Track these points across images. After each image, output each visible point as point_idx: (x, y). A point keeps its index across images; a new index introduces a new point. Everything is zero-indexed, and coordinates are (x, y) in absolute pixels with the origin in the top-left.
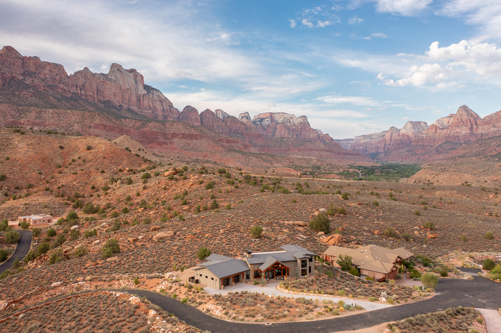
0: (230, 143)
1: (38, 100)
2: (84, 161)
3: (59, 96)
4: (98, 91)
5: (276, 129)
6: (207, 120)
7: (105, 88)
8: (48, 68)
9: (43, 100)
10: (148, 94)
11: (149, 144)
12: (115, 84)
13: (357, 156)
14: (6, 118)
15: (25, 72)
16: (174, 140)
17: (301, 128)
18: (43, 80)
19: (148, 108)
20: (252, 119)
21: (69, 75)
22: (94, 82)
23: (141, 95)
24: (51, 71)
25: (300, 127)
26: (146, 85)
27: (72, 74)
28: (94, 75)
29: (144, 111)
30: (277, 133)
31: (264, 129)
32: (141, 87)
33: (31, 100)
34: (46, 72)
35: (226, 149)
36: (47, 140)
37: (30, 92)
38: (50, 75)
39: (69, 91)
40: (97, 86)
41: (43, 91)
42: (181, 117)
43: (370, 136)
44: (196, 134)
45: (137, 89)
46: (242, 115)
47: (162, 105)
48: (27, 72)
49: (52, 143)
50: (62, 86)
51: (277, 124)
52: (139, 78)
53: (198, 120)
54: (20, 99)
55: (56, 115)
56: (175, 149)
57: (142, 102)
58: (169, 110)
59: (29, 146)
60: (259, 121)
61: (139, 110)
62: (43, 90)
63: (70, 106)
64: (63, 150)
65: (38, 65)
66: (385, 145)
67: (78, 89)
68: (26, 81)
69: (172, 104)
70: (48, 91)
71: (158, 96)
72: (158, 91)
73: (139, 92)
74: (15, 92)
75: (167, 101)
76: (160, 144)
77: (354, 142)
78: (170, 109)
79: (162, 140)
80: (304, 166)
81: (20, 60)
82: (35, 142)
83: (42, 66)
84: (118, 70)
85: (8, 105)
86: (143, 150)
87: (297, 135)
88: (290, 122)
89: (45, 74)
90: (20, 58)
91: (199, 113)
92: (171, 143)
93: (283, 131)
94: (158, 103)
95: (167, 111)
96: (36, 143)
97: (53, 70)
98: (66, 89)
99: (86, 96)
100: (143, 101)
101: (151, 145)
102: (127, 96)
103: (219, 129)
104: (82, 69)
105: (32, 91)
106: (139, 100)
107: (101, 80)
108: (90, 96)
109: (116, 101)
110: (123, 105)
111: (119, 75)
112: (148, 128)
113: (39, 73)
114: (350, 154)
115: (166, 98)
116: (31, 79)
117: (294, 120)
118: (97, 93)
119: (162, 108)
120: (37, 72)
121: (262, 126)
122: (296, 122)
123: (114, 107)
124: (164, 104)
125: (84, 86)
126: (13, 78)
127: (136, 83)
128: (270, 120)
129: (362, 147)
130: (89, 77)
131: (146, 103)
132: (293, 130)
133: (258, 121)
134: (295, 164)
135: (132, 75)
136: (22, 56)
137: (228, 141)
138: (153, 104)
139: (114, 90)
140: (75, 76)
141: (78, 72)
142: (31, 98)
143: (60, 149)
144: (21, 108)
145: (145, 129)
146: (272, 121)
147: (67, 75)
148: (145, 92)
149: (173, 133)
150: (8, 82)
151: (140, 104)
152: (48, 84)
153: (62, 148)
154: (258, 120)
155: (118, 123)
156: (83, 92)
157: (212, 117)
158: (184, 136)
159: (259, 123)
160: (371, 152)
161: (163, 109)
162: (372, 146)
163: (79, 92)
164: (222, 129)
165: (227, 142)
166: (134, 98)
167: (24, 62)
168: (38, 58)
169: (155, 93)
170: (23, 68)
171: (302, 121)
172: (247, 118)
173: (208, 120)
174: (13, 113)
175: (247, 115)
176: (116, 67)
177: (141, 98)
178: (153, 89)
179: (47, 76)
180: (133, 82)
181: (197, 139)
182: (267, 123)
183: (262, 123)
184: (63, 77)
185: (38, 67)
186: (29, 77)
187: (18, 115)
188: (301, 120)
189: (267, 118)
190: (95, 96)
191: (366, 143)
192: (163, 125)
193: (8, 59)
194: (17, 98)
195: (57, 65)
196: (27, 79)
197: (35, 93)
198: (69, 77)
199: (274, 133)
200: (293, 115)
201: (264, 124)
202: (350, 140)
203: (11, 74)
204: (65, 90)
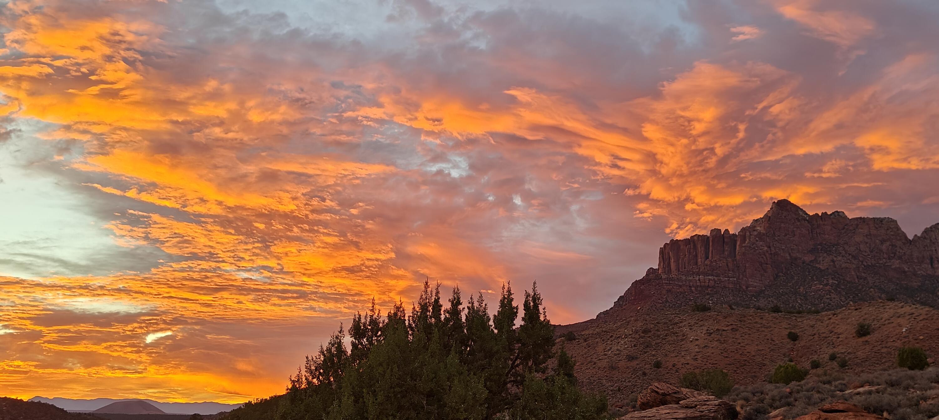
1: (843, 298)
2: (843, 365)
8: (863, 230)
9: (854, 297)
15: (816, 245)
18: (853, 256)
21: (911, 237)
24: (870, 235)
27: (919, 235)
33: (828, 301)
34: (860, 239)
36: (760, 321)
37: (827, 285)
38: (868, 245)
39: (915, 274)
41: (856, 280)
48: (821, 244)
49: (770, 327)
50: (896, 263)
54: (807, 300)
59: (712, 336)
62: (855, 277)
64: (797, 342)
65: (841, 227)
68: (819, 263)
70: (865, 279)
74: (799, 288)
81: (806, 223)
82: (728, 326)
83: (851, 228)
89: (858, 244)
90: (805, 220)
96: (730, 328)
97: (874, 232)
98: (907, 269)
105: (831, 281)
113: (845, 243)
116: (829, 259)
120: (840, 241)
126: (794, 260)
140: (925, 238)
141: (931, 228)
142: (828, 296)
143: (788, 340)
147: (906, 237)
150: (784, 270)
152: (865, 264)
153: (793, 337)
167: (812, 225)
168: (840, 214)
170: (812, 238)
179: (862, 247)
184: (899, 243)
185: (843, 231)
186: (825, 255)
193: (782, 225)
194: (801, 300)
195: (881, 220)
196: (821, 259)
197: (837, 286)
198: (911, 242)
203: (790, 254)
204: (904, 272)
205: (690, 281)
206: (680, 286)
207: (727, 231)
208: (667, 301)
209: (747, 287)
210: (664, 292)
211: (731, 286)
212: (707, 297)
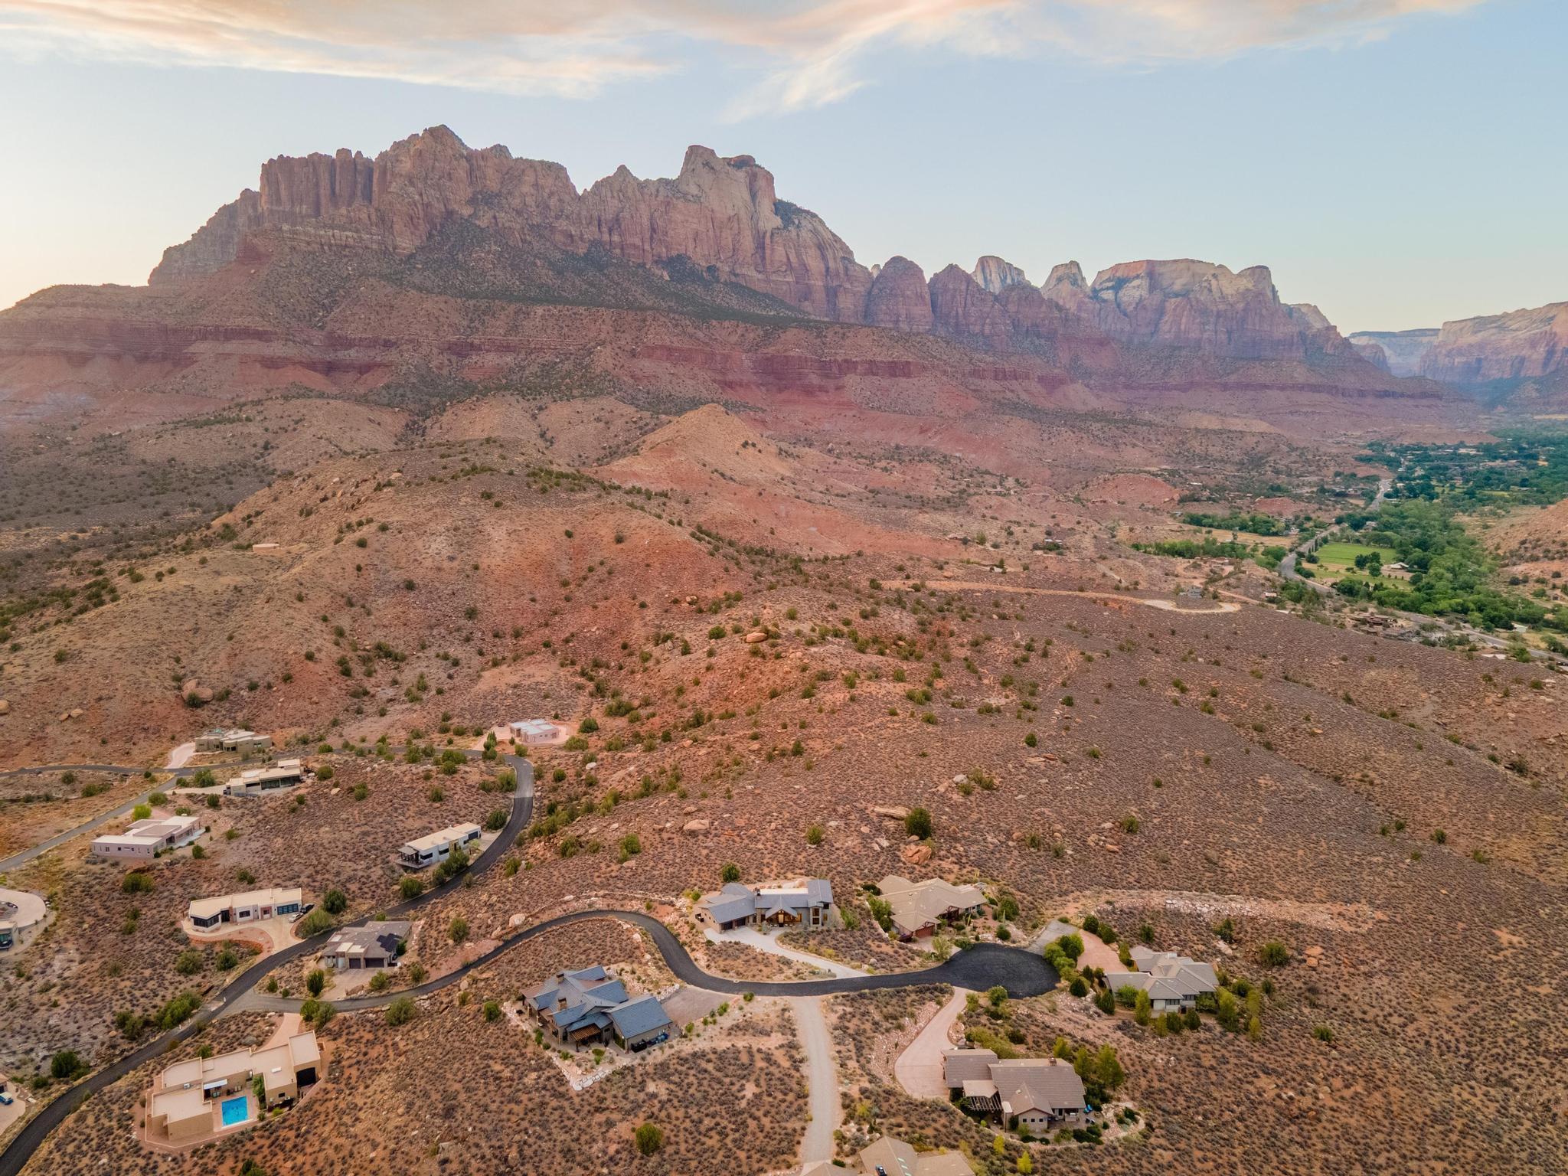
0: (1005, 378)
1: (509, 275)
3: (559, 256)
4: (653, 230)
5: (1161, 311)
6: (949, 297)
7: (670, 221)
8: (530, 178)
10: (785, 228)
11: (780, 391)
12: (696, 206)
13: (1424, 402)
14: (441, 333)
15: (475, 194)
16: (846, 379)
17: (1244, 310)
19: (784, 268)
20: (1089, 282)
21: (580, 192)
22: (642, 206)
23: (765, 233)
24: (536, 185)
25: (1241, 306)
26: (781, 202)
27: (589, 190)
28: (643, 186)
29: (774, 277)
30: (1166, 328)
31: (1125, 315)
32: (766, 208)
33: (492, 277)
34: (526, 189)
35: (989, 404)
37: (489, 252)
38: (534, 198)
39: (582, 239)
40: (652, 218)
41: (521, 246)
42: (875, 291)
43: (1499, 322)
44: (908, 363)
45: (754, 217)
46: (1059, 273)
47: (824, 257)
48: (480, 192)
49: (551, 524)
50: (562, 224)
51: (1167, 296)
52: (761, 183)
53: (923, 298)
54: (468, 275)
55: (551, 322)
56: (849, 405)
57: (768, 252)
58: (842, 272)
60: (1112, 288)
61: (760, 276)
62: (519, 240)
63: (585, 286)
64: (572, 539)
65: (505, 170)
66: (1551, 353)
67: (605, 229)
68: (479, 219)
69: (851, 253)
70: (530, 244)
71: (815, 232)
72: (814, 216)
73: (761, 224)
74: (457, 255)
75: (838, 246)
76: (809, 391)
77: (1436, 341)
78: (846, 269)
79: (815, 380)
80: (1216, 455)
81: (464, 162)
83: (516, 173)
84: (706, 164)
85: (443, 298)
86: (754, 445)
87: (1229, 332)
88: (1210, 290)
89: (523, 196)
90: (462, 156)
91: (928, 277)
92: (838, 388)
93: (1184, 320)
94: (813, 252)
95: (837, 275)
97: (541, 182)
98: (573, 233)
99: (622, 249)
100: (773, 250)
101: (785, 395)
102: (727, 238)
103: (983, 325)
104: (611, 172)
105: (494, 248)
106: (761, 246)
107: (661, 198)
108: (635, 246)
109: (699, 257)
110: (719, 265)
111: (707, 178)
112: (779, 347)
113: (510, 193)
114: (1402, 395)
115: (834, 235)
116: (490, 214)
117: (1224, 282)
118: (652, 238)
119: (822, 266)
120: (504, 191)
121: (1119, 306)
122: (1229, 290)
123: (694, 275)
124: (829, 255)
125: (617, 220)
126: (450, 214)
127: (753, 196)
128: (1144, 283)
129: (1464, 359)
130: (630, 193)
131: (780, 253)
132: (1219, 315)
133: (1108, 288)
134: (1188, 450)
135: (741, 175)
136: (467, 148)
137: (999, 375)
138: (798, 255)
139: (694, 226)
140: (595, 194)
141: (602, 181)
142: (493, 271)
143: (566, 537)
144: (472, 302)
145: (771, 350)
146: (1152, 288)
147: (575, 192)
148: (778, 221)
149: (846, 361)
150: (439, 227)
151: (763, 258)
152: (530, 222)
153: (569, 535)
154: (1110, 284)
155: (700, 335)
156: (616, 238)
157: (963, 287)
158: (872, 368)
159: (1108, 295)
160: (1495, 374)
161: (827, 269)
162: (1502, 356)
163: (606, 237)
164: (993, 324)
165: (996, 378)
166: (748, 243)
167: (471, 165)
168: (503, 150)
169: (804, 223)
170: (471, 183)
171: (1250, 286)
172: (1074, 283)
173: (954, 297)
174: (456, 318)
175: (1075, 270)
176: (698, 157)
177: (768, 241)
178: (800, 211)
179: (528, 200)
180: (747, 196)
181: (908, 375)
182: (1137, 294)
183: (1121, 294)
184: (567, 198)
185: (507, 176)
186: (486, 208)
187: (465, 323)
188: (1246, 284)
189: (1137, 277)
190: (647, 247)
191: (1481, 346)
192: (817, 337)
193: (436, 164)
194: (462, 274)
195: (550, 166)
196: (481, 213)
197: (501, 255)
198: (580, 198)
199: (1156, 325)
200: (1221, 266)
201: (1125, 299)
202: (1423, 332)
203: (445, 205)
204: (571, 236)
205: (321, 237)
206: (308, 243)
207: (359, 153)
208: (291, 265)
209: (395, 248)
210: (287, 250)
211: (375, 246)
212: (345, 260)
